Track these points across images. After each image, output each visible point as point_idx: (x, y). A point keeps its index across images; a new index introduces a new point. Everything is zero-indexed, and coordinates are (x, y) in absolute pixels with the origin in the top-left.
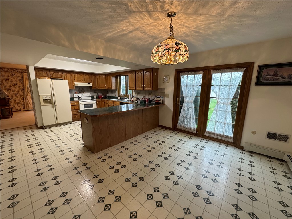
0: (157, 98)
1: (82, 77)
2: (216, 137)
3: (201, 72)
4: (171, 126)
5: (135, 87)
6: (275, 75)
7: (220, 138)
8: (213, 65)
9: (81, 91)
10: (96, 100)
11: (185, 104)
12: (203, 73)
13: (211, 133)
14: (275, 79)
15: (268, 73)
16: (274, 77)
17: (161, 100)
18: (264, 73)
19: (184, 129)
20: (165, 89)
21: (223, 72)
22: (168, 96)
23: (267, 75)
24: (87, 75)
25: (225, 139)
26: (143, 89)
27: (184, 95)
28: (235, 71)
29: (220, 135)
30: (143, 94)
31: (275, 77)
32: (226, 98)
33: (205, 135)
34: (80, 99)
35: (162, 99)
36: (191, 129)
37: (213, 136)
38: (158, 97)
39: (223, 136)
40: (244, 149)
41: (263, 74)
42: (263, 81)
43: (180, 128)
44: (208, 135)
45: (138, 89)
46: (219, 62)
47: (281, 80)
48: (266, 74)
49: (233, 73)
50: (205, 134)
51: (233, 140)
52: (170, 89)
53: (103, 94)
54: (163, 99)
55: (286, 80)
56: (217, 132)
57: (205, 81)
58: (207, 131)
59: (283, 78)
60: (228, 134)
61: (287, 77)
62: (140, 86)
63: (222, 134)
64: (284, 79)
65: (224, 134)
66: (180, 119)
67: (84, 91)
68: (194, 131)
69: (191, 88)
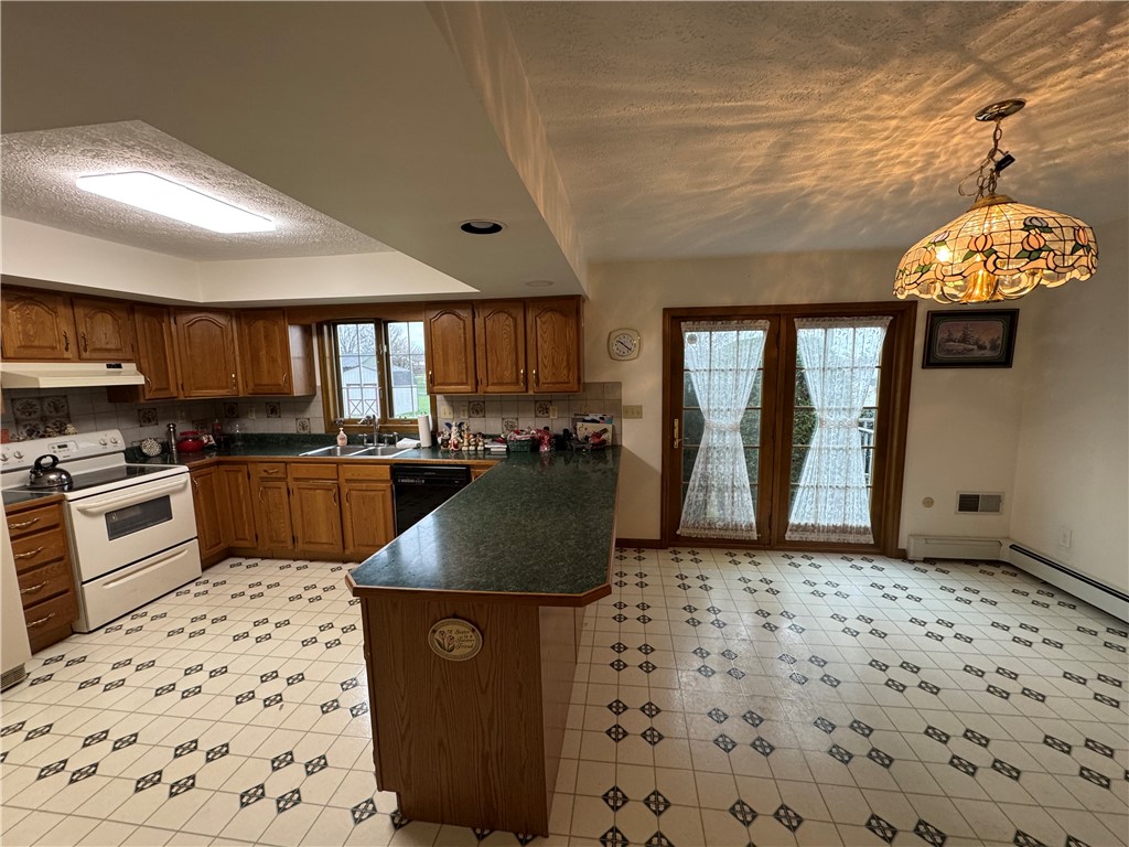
0: (586, 424)
1: (61, 323)
2: (822, 538)
3: (763, 323)
4: (656, 535)
5: (471, 380)
6: (964, 340)
7: (834, 538)
8: (805, 301)
9: (44, 419)
10: (185, 468)
11: (709, 439)
12: (768, 328)
13: (805, 528)
14: (965, 349)
15: (950, 334)
16: (962, 346)
17: (605, 431)
18: (942, 335)
19: (711, 534)
20: (619, 385)
21: (830, 327)
22: (636, 412)
23: (948, 341)
24: (103, 310)
25: (852, 539)
26: (527, 391)
27: (703, 406)
28: (865, 326)
29: (835, 529)
30: (501, 411)
31: (966, 346)
32: (844, 409)
33: (787, 539)
34: (53, 477)
35: (609, 427)
36: (736, 528)
37: (813, 537)
38: (587, 418)
39: (844, 530)
40: (911, 556)
41: (939, 338)
42: (940, 355)
43: (694, 533)
44: (796, 537)
45: (490, 389)
46: (823, 294)
47: (978, 354)
48: (946, 336)
49: (859, 330)
50: (789, 536)
51: (871, 536)
52: (643, 385)
53: (202, 424)
54: (613, 428)
55: (987, 353)
56: (823, 522)
58: (793, 525)
59: (981, 348)
60: (830, 519)
61: (988, 345)
62: (507, 374)
63: (839, 524)
64: (983, 352)
65: (846, 522)
66: (693, 494)
67: (69, 418)
68: (750, 534)
69: (726, 380)
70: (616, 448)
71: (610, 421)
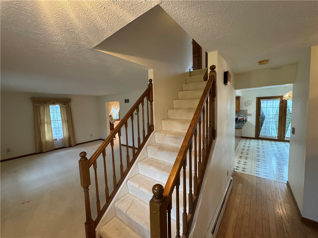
3: (279, 99)
4: (254, 136)
11: (266, 120)
17: (244, 118)
20: (247, 110)
22: (250, 115)
27: (265, 114)
33: (285, 140)
35: (245, 117)
36: (273, 137)
43: (263, 137)
44: (287, 139)
52: (252, 110)
57: (282, 104)
58: (286, 137)
66: (263, 130)
68: (276, 138)
69: (270, 109)
70: (246, 121)
71: (245, 116)
